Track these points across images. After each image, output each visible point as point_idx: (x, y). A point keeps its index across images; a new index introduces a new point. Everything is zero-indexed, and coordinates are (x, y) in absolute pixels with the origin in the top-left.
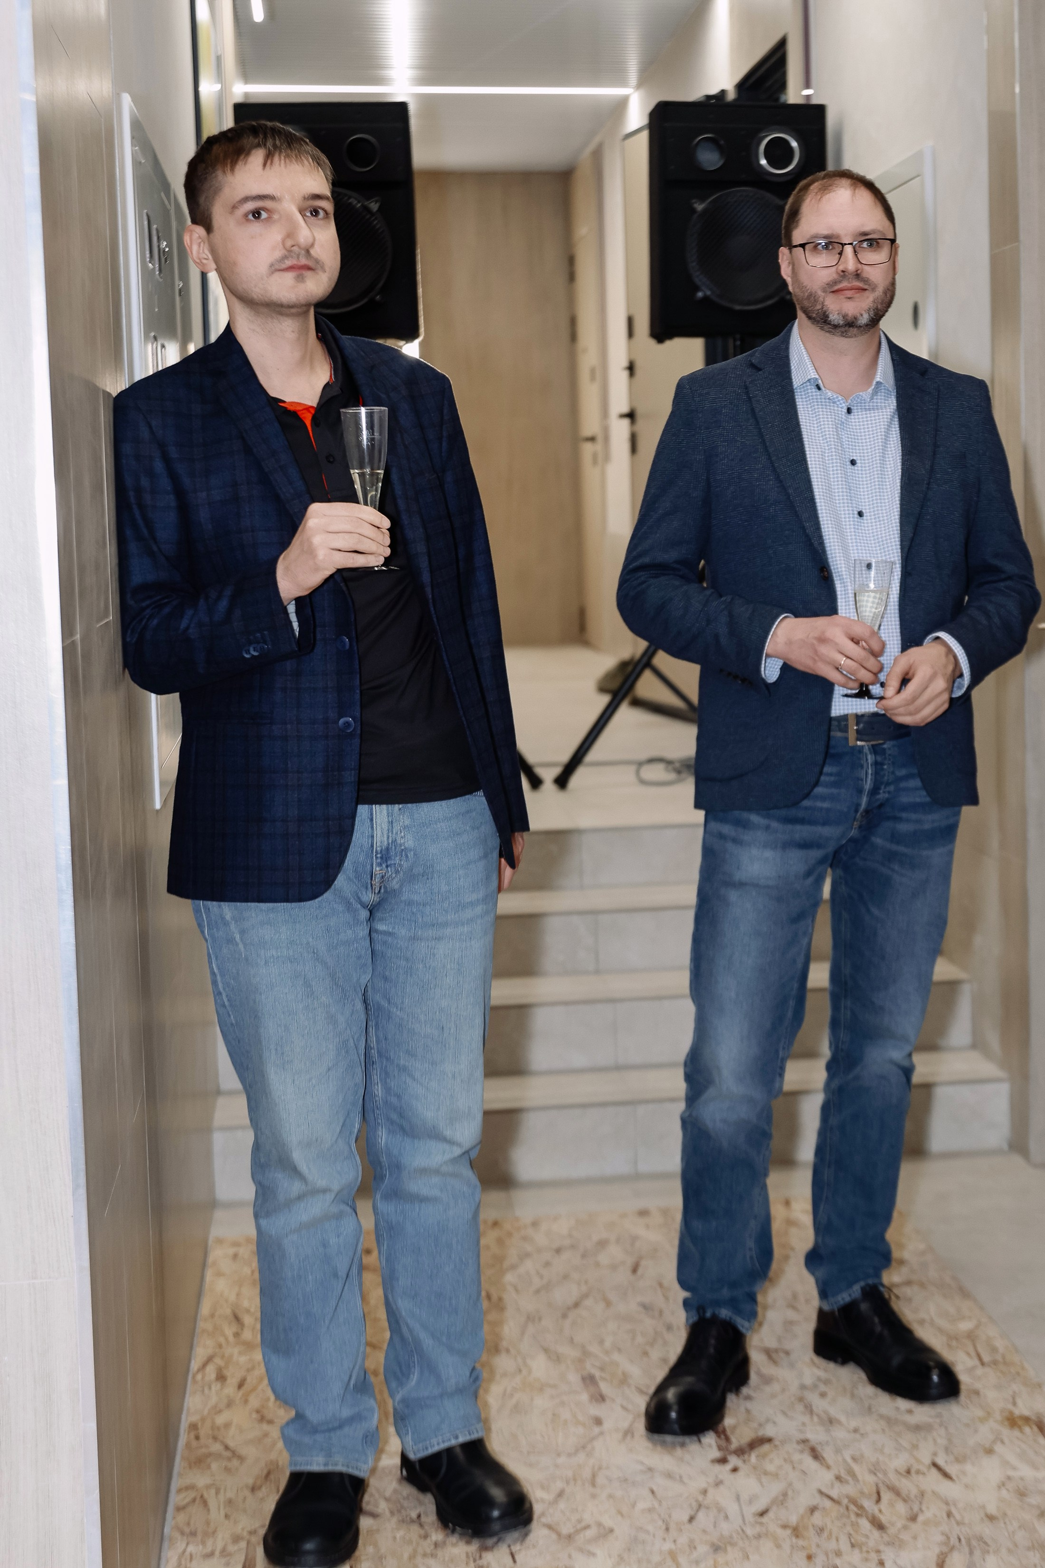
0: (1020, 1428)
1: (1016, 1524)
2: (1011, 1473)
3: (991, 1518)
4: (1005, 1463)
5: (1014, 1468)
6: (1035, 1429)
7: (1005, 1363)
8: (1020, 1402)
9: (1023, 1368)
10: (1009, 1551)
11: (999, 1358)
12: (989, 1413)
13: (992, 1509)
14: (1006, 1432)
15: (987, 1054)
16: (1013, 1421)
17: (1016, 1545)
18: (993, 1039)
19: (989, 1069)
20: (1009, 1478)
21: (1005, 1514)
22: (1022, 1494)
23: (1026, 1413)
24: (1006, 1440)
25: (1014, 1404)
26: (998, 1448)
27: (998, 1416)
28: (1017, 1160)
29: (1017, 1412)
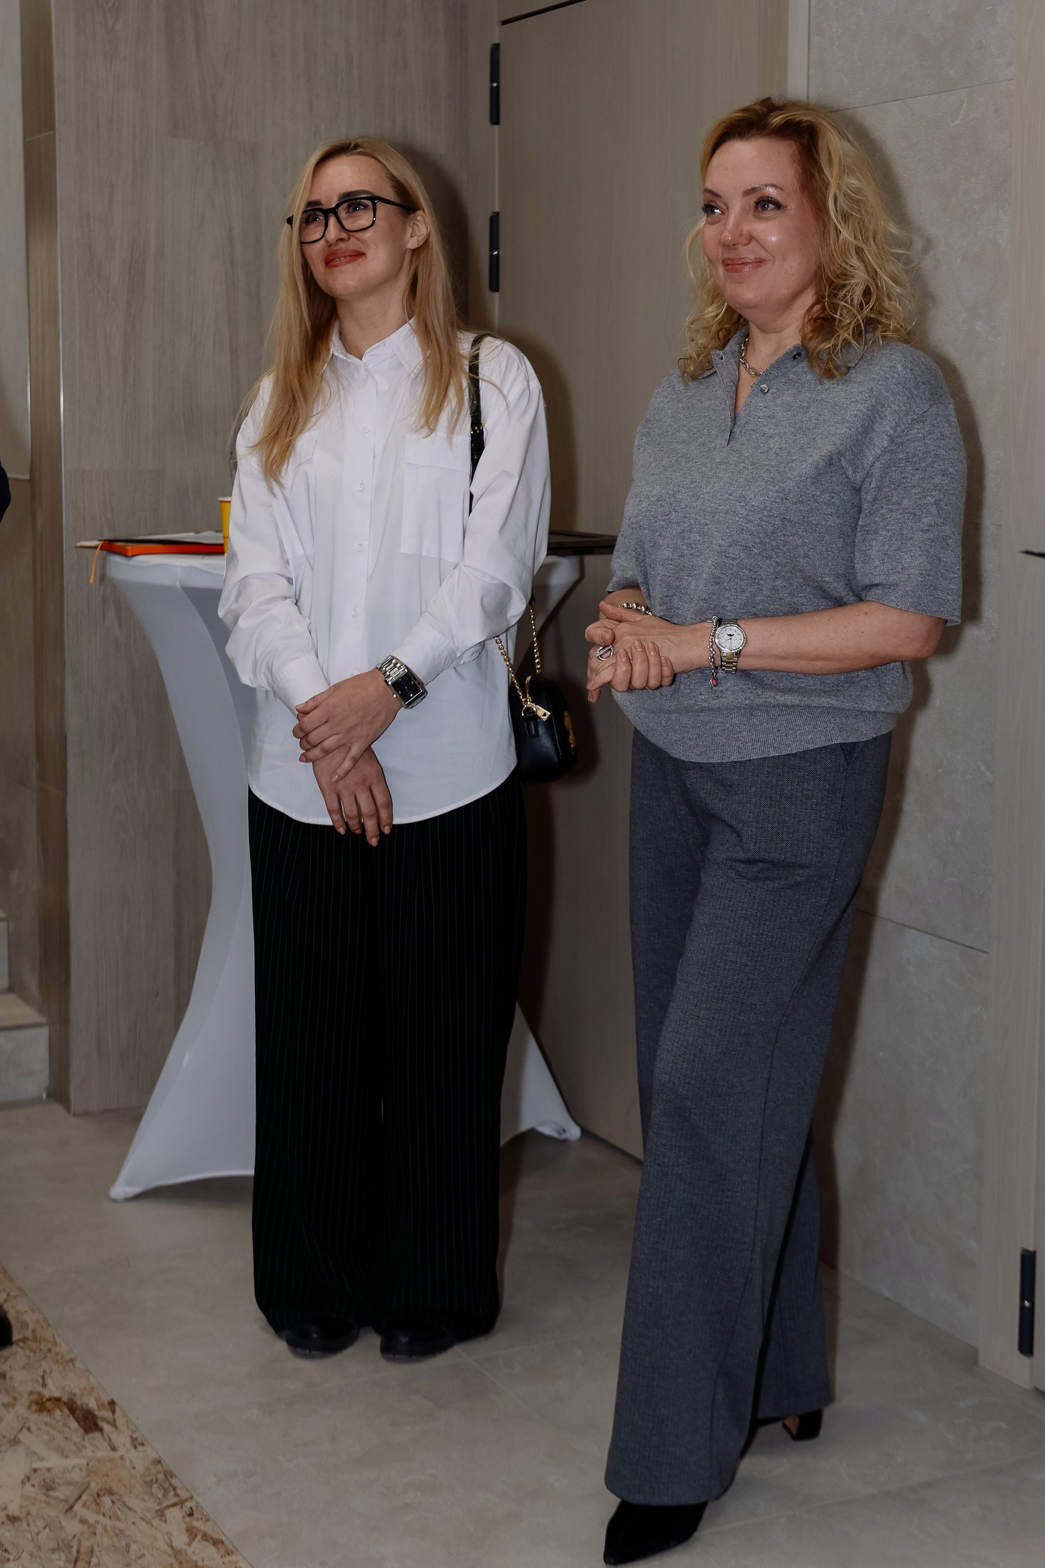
0: (49, 1411)
1: (40, 1523)
2: (37, 1465)
3: (13, 1519)
4: (32, 1454)
5: (41, 1459)
6: (66, 1411)
7: (35, 1340)
8: (49, 1381)
9: (55, 1343)
10: (32, 1555)
11: (29, 1334)
12: (15, 1399)
13: (14, 1509)
14: (34, 1418)
15: (26, 998)
16: (42, 1405)
17: (39, 1548)
18: (32, 983)
19: (27, 1013)
20: (35, 1470)
21: (28, 1514)
22: (48, 1487)
23: (56, 1394)
24: (33, 1428)
25: (44, 1385)
26: (24, 1437)
27: (25, 1400)
28: (57, 1109)
29: (46, 1394)
